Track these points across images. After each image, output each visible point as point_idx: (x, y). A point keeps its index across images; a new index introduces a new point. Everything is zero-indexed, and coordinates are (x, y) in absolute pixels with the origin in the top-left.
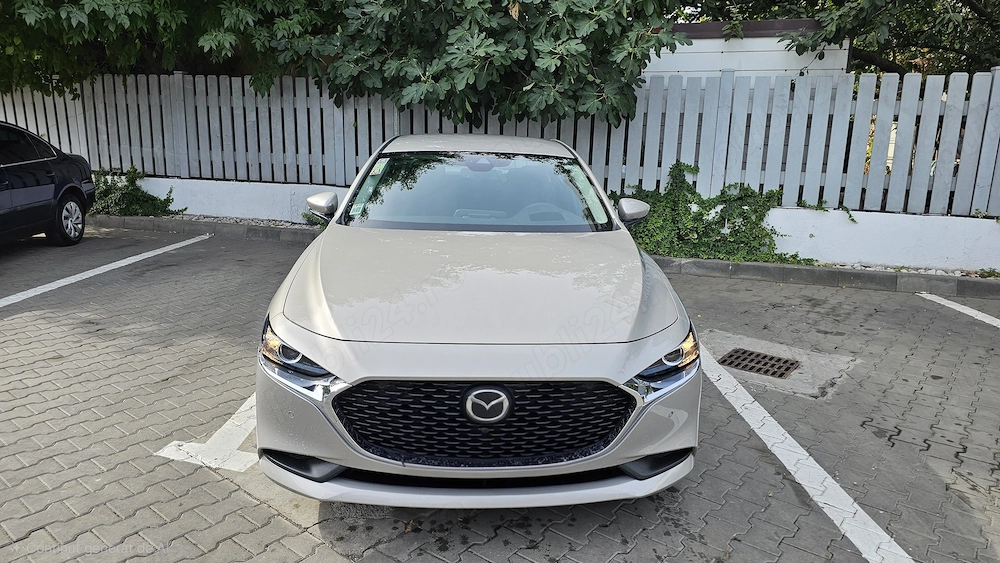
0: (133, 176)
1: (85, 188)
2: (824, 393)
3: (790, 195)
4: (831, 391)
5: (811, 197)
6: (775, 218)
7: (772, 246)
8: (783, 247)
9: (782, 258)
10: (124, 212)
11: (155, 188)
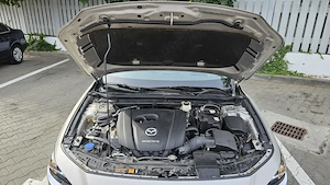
0: (42, 36)
1: (22, 42)
2: (322, 151)
3: (296, 47)
4: (325, 149)
5: (305, 48)
6: (288, 57)
7: (286, 68)
8: (291, 68)
9: (291, 74)
10: (39, 50)
11: (50, 40)
